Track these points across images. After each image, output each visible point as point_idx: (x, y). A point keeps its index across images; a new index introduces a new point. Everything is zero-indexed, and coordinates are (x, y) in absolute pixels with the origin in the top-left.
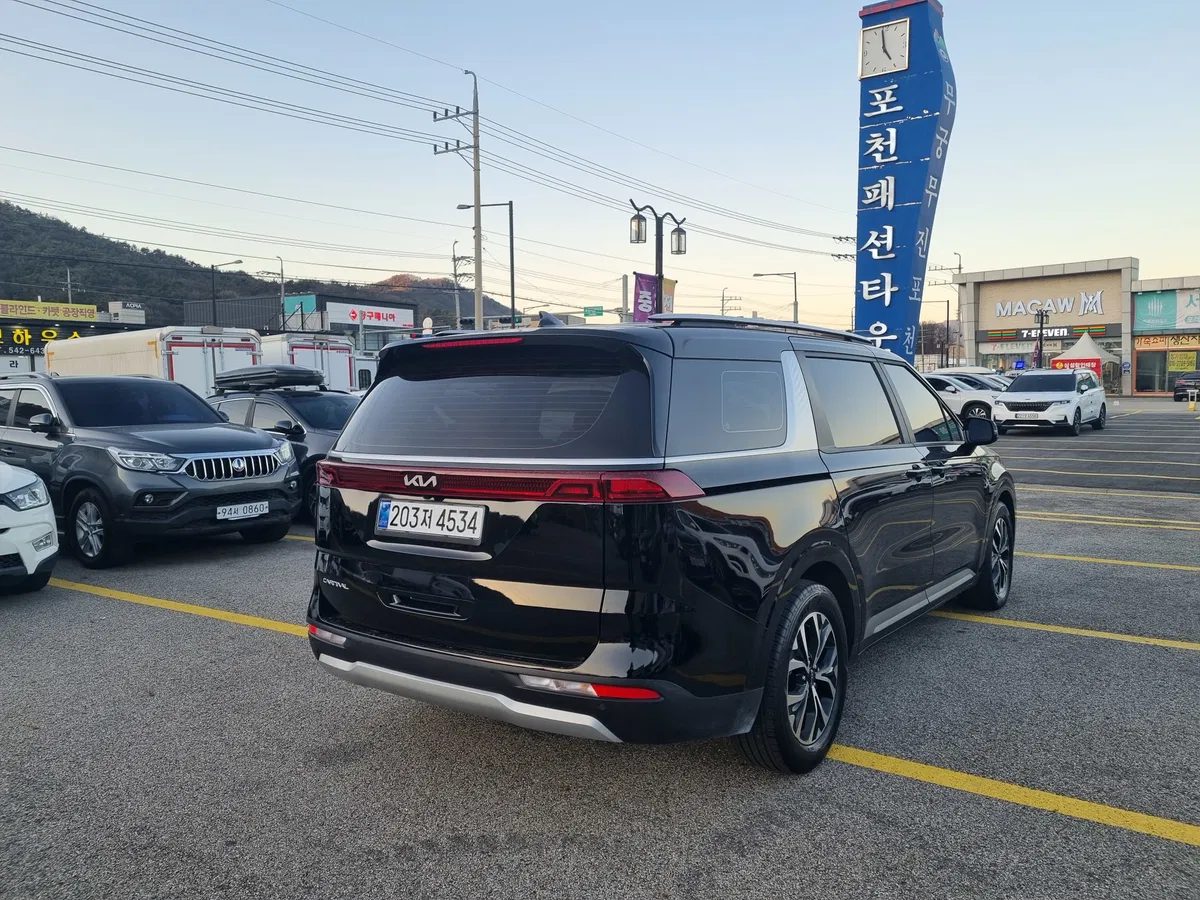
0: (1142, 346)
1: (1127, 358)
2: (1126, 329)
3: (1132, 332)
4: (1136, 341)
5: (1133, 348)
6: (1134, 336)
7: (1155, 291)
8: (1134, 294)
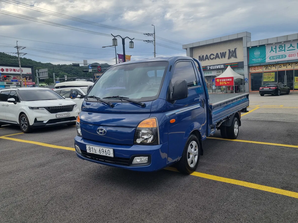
0: (253, 71)
1: (246, 76)
2: (246, 64)
3: (248, 65)
4: (250, 69)
5: (249, 72)
6: (249, 67)
7: (257, 46)
8: (248, 48)
